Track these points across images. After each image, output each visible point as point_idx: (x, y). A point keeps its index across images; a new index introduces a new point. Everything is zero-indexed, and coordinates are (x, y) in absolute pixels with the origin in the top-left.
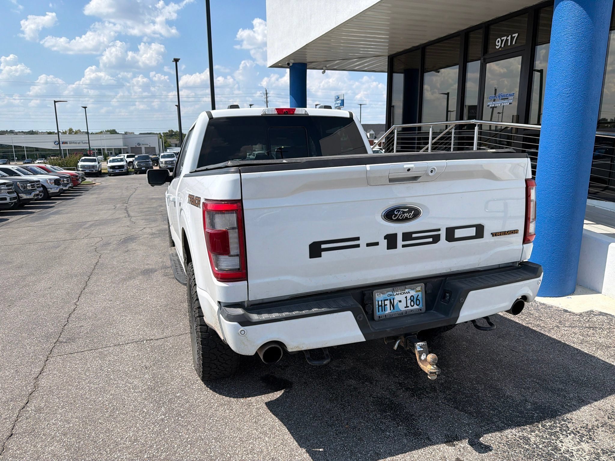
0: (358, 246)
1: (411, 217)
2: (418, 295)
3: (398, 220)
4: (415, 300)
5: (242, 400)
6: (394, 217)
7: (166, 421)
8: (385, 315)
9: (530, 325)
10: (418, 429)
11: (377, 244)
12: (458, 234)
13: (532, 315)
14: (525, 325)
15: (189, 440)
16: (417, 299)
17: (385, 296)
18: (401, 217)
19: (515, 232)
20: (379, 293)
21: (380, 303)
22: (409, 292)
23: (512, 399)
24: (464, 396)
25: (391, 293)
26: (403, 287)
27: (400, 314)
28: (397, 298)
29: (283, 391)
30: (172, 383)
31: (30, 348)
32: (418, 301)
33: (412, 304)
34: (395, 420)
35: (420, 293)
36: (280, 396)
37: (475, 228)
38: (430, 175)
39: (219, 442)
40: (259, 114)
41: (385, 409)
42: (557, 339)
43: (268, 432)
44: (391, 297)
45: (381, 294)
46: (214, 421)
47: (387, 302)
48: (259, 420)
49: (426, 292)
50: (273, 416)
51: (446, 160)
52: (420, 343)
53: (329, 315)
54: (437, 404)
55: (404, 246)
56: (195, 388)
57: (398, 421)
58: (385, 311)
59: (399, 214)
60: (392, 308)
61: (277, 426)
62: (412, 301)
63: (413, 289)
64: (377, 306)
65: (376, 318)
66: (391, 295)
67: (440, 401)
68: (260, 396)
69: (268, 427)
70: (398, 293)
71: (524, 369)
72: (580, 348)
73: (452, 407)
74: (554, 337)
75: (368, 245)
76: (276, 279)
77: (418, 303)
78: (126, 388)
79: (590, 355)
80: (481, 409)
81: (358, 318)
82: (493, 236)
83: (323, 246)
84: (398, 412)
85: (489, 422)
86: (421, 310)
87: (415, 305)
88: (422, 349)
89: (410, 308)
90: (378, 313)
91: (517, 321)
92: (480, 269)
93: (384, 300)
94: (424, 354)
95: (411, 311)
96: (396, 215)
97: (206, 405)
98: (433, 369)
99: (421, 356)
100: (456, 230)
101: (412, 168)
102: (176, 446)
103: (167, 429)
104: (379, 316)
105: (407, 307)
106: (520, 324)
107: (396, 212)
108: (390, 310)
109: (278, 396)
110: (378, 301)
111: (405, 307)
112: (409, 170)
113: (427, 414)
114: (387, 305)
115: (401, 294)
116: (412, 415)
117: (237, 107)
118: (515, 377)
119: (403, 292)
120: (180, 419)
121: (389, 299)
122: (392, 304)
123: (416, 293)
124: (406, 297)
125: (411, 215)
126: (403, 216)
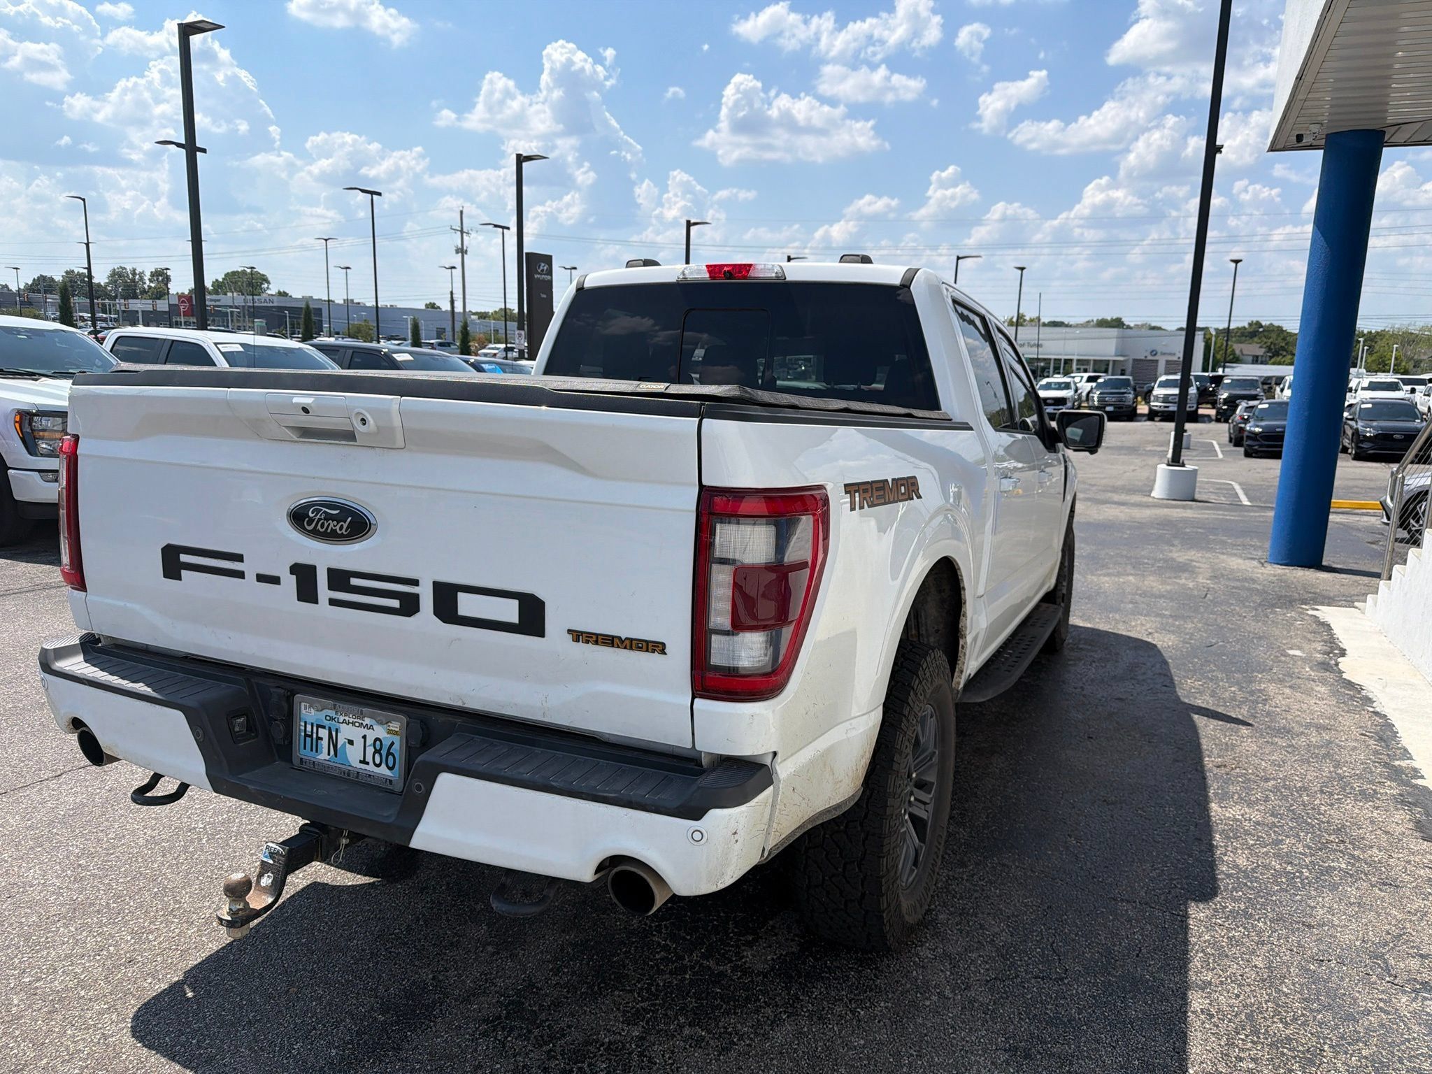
0: (240, 575)
1: (343, 532)
2: (393, 744)
3: (316, 534)
4: (384, 752)
6: (308, 524)
8: (315, 762)
11: (276, 580)
12: (467, 605)
16: (389, 753)
17: (321, 716)
18: (322, 527)
19: (657, 647)
20: (307, 704)
21: (309, 728)
22: (371, 728)
25: (332, 713)
26: (359, 709)
27: (347, 773)
28: (345, 732)
32: (391, 758)
33: (378, 761)
35: (397, 739)
37: (515, 603)
38: (360, 429)
40: (672, 279)
44: (333, 725)
45: (313, 710)
47: (323, 733)
49: (408, 740)
55: (332, 602)
58: (317, 751)
59: (318, 518)
60: (333, 752)
62: (376, 751)
63: (380, 723)
64: (303, 734)
65: (296, 762)
66: (332, 719)
70: (347, 718)
75: (261, 578)
76: (122, 604)
77: (390, 763)
81: (195, 734)
82: (575, 640)
83: (184, 558)
86: (393, 782)
87: (383, 765)
88: (271, 862)
89: (370, 767)
90: (302, 752)
93: (319, 726)
94: (270, 874)
95: (371, 776)
96: (311, 521)
99: (263, 875)
100: (460, 596)
101: (310, 405)
104: (302, 759)
105: (364, 762)
107: (313, 513)
108: (329, 754)
109: (349, 883)
110: (306, 723)
111: (361, 762)
112: (304, 410)
114: (322, 739)
115: (353, 724)
119: (359, 720)
121: (327, 728)
122: (333, 741)
123: (389, 736)
124: (364, 737)
125: (345, 526)
126: (326, 525)
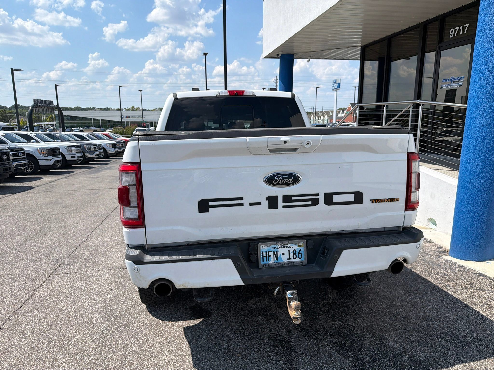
0: (242, 205)
1: (290, 182)
2: (300, 250)
3: (278, 185)
4: (297, 254)
5: (167, 323)
6: (275, 182)
7: (105, 333)
8: (269, 265)
9: (440, 284)
10: (295, 365)
11: (259, 204)
12: (336, 199)
13: (446, 275)
14: (435, 284)
15: (114, 349)
16: (299, 253)
17: (270, 248)
18: (281, 182)
20: (263, 246)
21: (264, 254)
22: (292, 247)
23: (392, 350)
24: (349, 342)
25: (275, 246)
26: (286, 242)
27: (283, 265)
28: (280, 251)
29: (202, 319)
30: (124, 304)
31: (42, 267)
32: (300, 255)
33: (295, 257)
34: (280, 354)
35: (302, 248)
36: (198, 324)
37: (353, 195)
38: (306, 147)
39: (135, 354)
40: (215, 95)
41: (276, 344)
42: (460, 299)
43: (174, 351)
44: (275, 250)
45: (266, 247)
46: (139, 337)
47: (271, 254)
48: (173, 340)
49: (307, 247)
50: (185, 338)
51: (322, 135)
52: (291, 291)
53: (211, 261)
54: (322, 346)
55: (284, 207)
56: (138, 309)
57: (282, 355)
58: (269, 261)
59: (279, 179)
60: (275, 259)
61: (184, 347)
62: (294, 254)
63: (295, 244)
64: (262, 256)
65: (260, 266)
66: (275, 248)
67: (326, 344)
68: (182, 322)
69: (177, 347)
70: (281, 246)
71: (416, 324)
72: (479, 310)
73: (334, 350)
74: (459, 298)
75: (251, 204)
76: (170, 228)
77: (300, 256)
78: (90, 303)
79: (487, 317)
80: (359, 355)
81: (237, 265)
82: (372, 202)
83: (210, 203)
84: (286, 349)
85: (361, 368)
86: (302, 262)
87: (297, 258)
88: (292, 297)
89: (293, 260)
90: (262, 262)
91: (430, 280)
92: (364, 231)
93: (269, 252)
94: (293, 301)
95: (293, 263)
96: (276, 180)
97: (139, 324)
98: (296, 315)
99: (291, 302)
100: (334, 196)
101: (288, 140)
102: (102, 353)
103: (103, 339)
104: (263, 265)
105: (289, 259)
106: (431, 282)
107: (277, 178)
108: (274, 260)
109: (196, 323)
110: (263, 252)
111: (288, 259)
112: (285, 142)
113: (309, 353)
114: (271, 256)
115: (284, 247)
116: (296, 353)
117: (197, 89)
118: (404, 329)
119: (286, 246)
120: (116, 332)
121: (273, 251)
122: (275, 255)
123: (299, 248)
124: (289, 251)
125: (291, 180)
126: (283, 181)
